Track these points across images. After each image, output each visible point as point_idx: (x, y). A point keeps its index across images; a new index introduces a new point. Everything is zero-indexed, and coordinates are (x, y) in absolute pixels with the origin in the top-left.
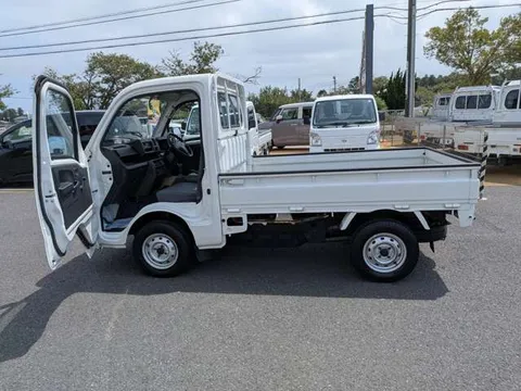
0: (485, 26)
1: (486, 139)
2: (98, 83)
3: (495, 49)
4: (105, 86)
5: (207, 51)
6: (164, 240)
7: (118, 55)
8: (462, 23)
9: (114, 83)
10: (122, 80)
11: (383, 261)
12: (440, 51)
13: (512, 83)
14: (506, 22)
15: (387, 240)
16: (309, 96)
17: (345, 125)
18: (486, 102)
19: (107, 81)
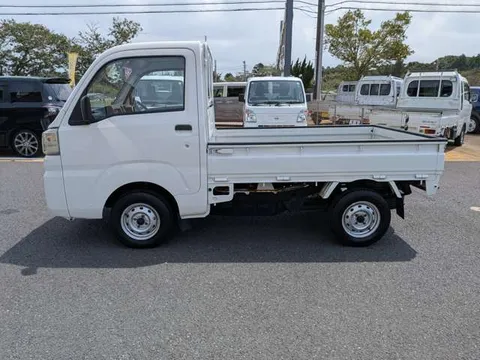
0: (369, 27)
1: (407, 120)
2: (9, 51)
3: (376, 47)
4: (18, 55)
5: (126, 28)
6: (145, 210)
7: (33, 23)
8: (350, 23)
9: (27, 52)
10: (36, 50)
11: (360, 227)
12: (332, 45)
13: (413, 75)
14: (386, 25)
15: (364, 207)
16: (218, 78)
17: (278, 104)
18: (385, 90)
19: (19, 50)
